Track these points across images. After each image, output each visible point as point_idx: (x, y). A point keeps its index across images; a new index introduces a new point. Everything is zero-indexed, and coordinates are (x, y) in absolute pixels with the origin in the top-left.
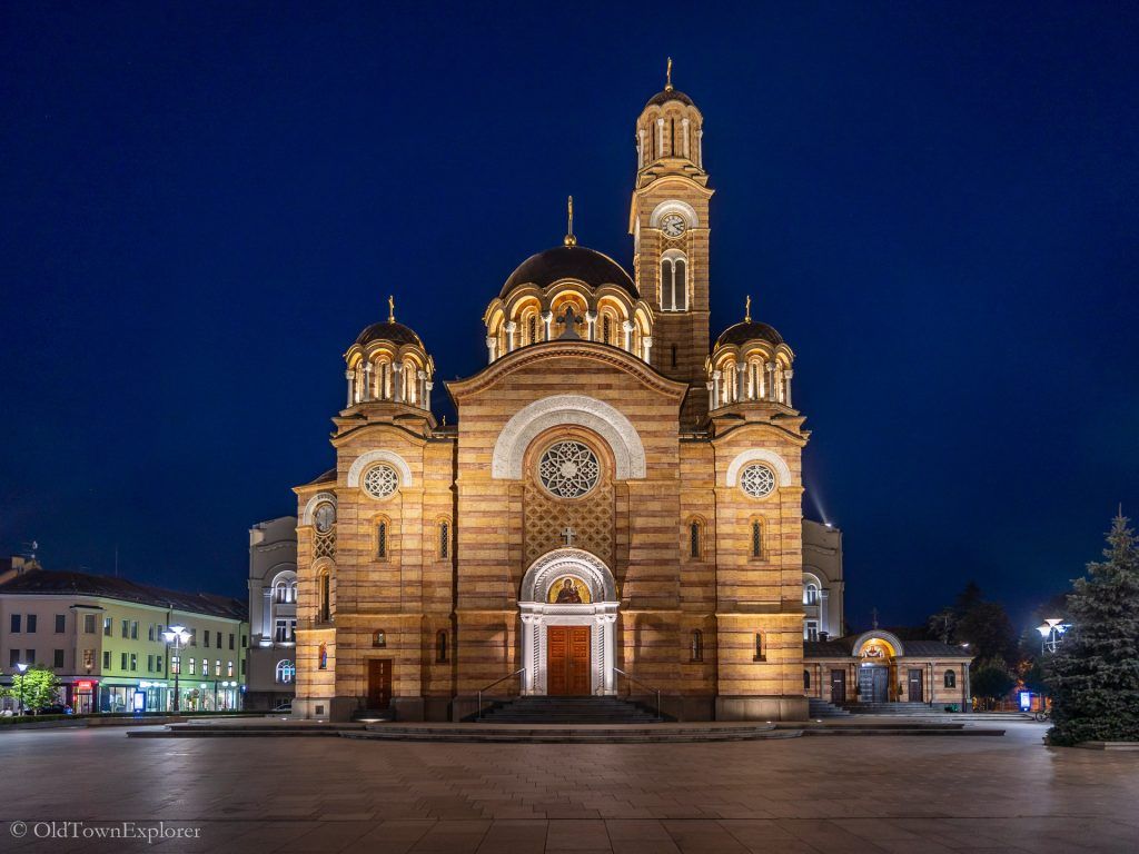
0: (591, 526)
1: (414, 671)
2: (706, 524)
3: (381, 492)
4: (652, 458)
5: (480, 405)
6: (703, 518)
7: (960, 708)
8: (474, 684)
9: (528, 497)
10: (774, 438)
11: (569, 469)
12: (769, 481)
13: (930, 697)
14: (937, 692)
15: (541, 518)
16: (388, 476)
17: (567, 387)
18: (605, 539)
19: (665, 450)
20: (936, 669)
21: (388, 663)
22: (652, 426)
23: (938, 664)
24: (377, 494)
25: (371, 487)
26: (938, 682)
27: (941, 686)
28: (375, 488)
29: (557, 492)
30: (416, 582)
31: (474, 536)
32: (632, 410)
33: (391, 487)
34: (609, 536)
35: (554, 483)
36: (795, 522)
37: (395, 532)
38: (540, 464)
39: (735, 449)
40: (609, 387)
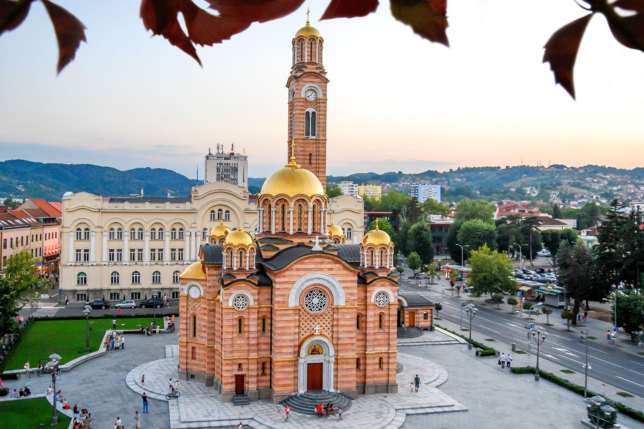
0: (324, 323)
1: (254, 380)
2: (362, 316)
3: (241, 307)
4: (347, 298)
5: (284, 277)
6: (361, 314)
7: (429, 329)
8: (281, 389)
9: (301, 313)
10: (388, 283)
11: (316, 301)
12: (386, 299)
13: (417, 325)
14: (421, 322)
15: (306, 321)
16: (243, 300)
17: (317, 270)
18: (329, 329)
19: (352, 294)
20: (420, 312)
21: (243, 376)
22: (348, 285)
23: (421, 310)
24: (239, 308)
25: (237, 305)
26: (421, 317)
27: (422, 319)
28: (238, 305)
29: (311, 310)
30: (255, 344)
31: (281, 330)
32: (340, 279)
33: (244, 305)
34: (330, 328)
35: (310, 307)
36: (395, 316)
37: (246, 323)
38: (305, 299)
39: (375, 288)
40: (332, 269)
